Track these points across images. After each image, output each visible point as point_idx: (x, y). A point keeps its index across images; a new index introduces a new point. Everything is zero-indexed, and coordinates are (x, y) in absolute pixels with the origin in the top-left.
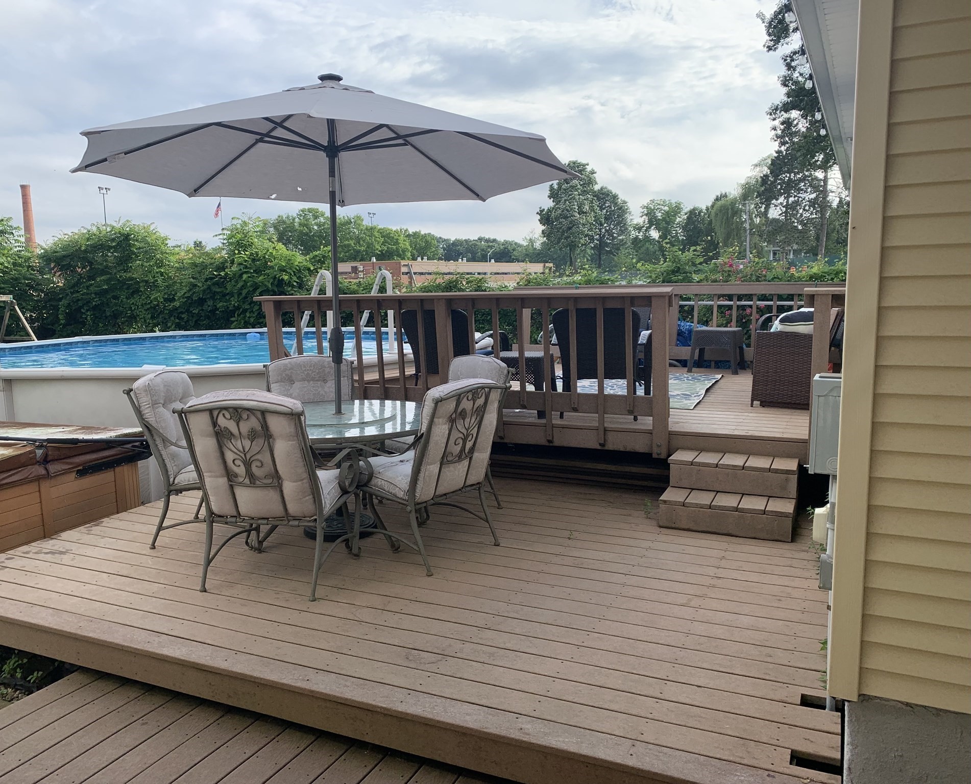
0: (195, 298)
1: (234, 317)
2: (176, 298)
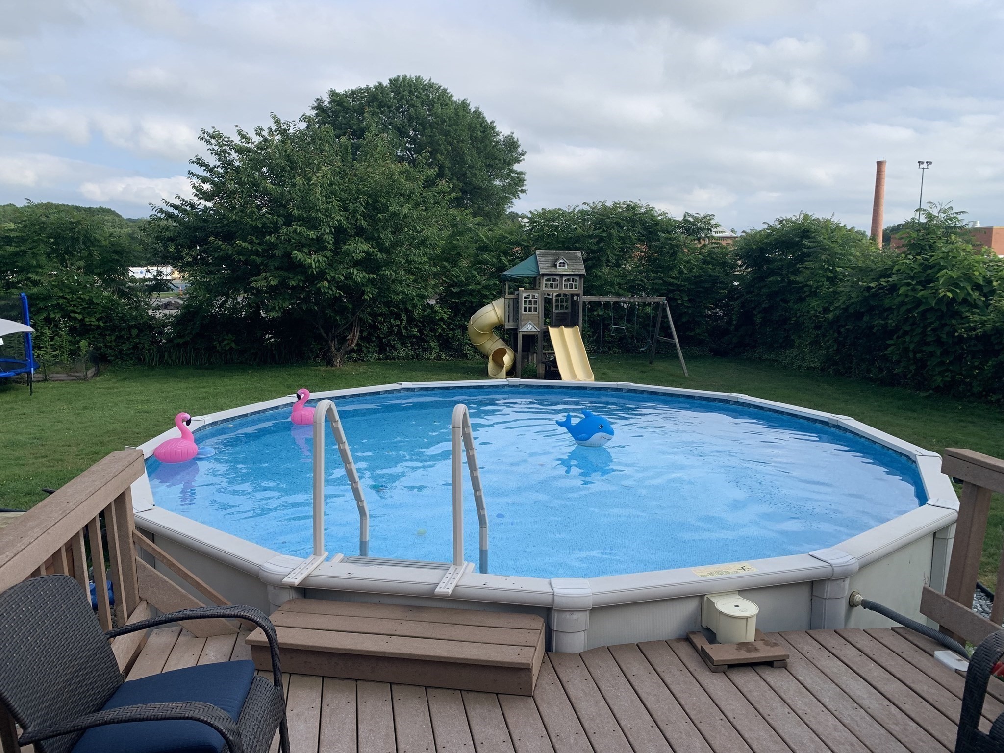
0: (851, 311)
1: (893, 340)
2: (832, 309)
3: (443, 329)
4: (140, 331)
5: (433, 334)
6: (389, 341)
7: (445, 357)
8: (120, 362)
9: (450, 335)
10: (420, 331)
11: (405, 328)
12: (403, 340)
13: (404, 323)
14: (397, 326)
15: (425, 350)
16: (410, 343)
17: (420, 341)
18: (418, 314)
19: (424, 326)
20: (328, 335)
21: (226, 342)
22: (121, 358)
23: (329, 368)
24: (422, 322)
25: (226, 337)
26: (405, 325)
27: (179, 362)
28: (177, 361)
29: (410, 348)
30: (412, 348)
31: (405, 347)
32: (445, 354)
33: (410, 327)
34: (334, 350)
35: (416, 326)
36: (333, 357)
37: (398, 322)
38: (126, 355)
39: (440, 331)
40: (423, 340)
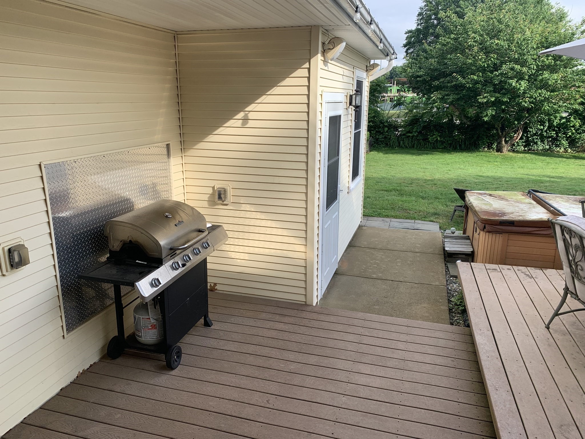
3: (573, 134)
4: (389, 129)
5: (565, 136)
6: (533, 139)
7: (571, 151)
8: (376, 145)
9: (577, 137)
10: (557, 133)
11: (546, 131)
12: (542, 139)
13: (546, 128)
14: (541, 130)
15: (557, 146)
16: (547, 141)
17: (555, 141)
18: (557, 122)
19: (560, 130)
20: (502, 134)
21: (434, 136)
22: (377, 143)
23: (499, 153)
24: (559, 128)
25: (435, 133)
26: (546, 129)
27: (408, 146)
28: (407, 146)
29: (546, 144)
30: (547, 145)
31: (544, 143)
32: (571, 149)
33: (550, 131)
34: (503, 143)
35: (554, 130)
36: (503, 147)
37: (542, 127)
38: (381, 141)
39: (570, 134)
40: (557, 140)
